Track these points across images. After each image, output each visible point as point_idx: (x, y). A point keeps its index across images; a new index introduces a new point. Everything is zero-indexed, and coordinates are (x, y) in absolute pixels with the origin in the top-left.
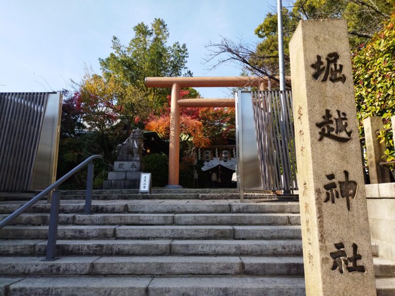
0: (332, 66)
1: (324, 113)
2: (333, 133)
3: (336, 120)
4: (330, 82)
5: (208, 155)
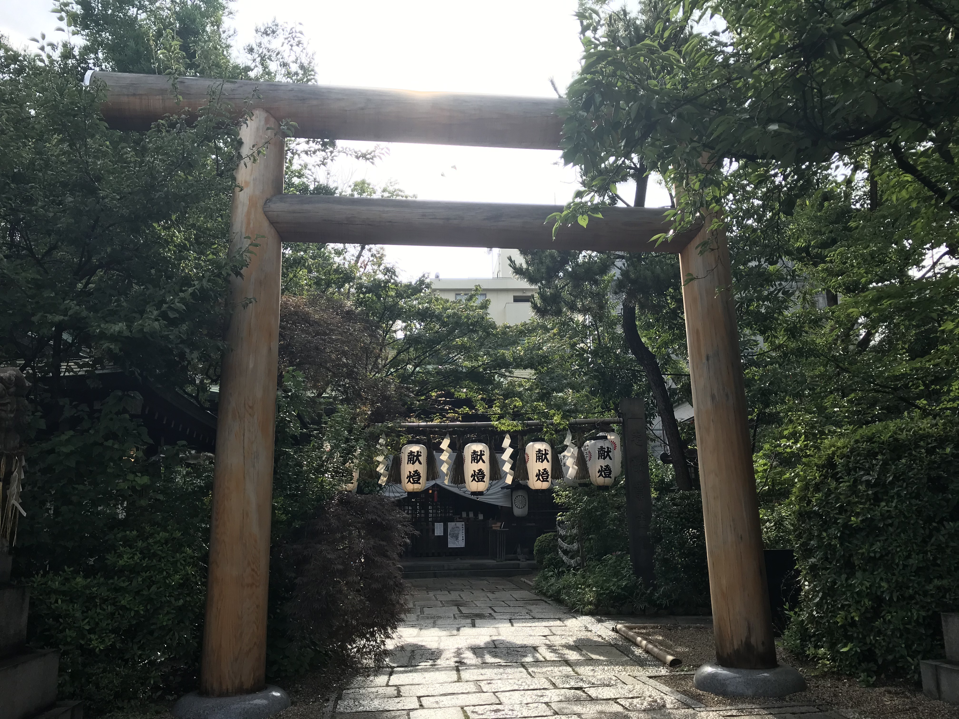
5: (417, 466)
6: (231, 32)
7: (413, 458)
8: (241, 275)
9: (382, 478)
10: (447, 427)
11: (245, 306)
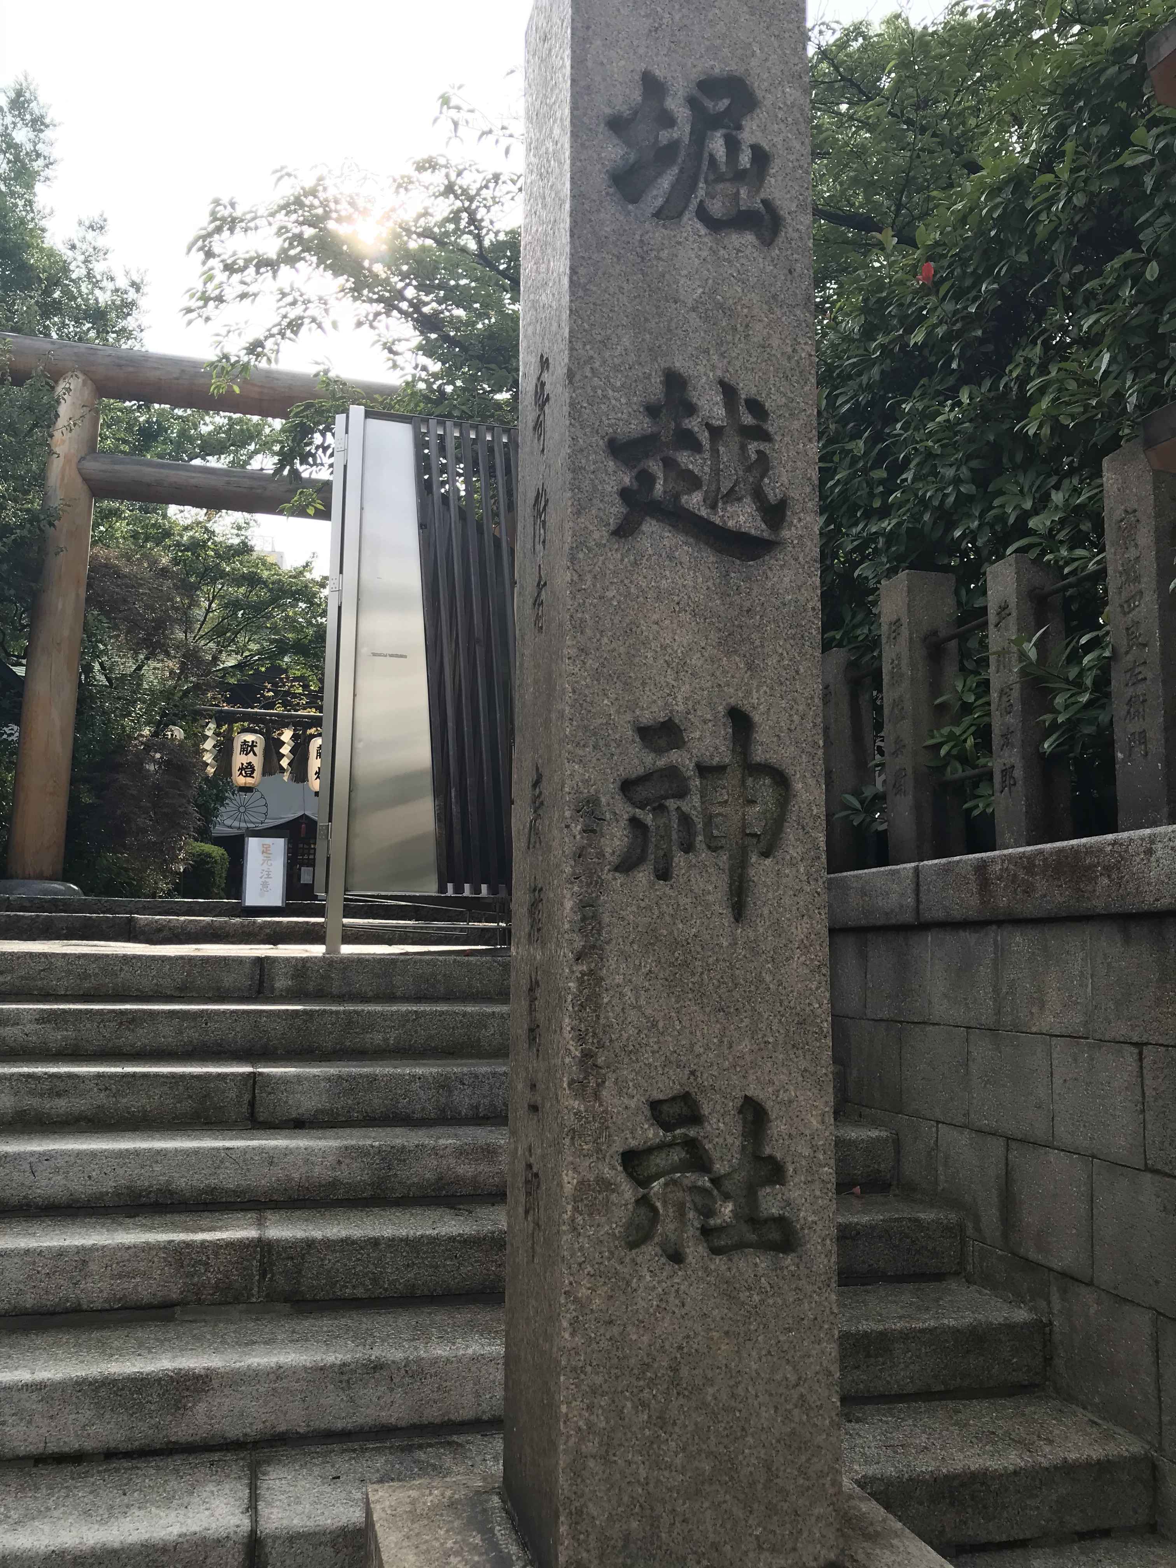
0: (717, 146)
1: (656, 389)
2: (694, 501)
3: (715, 432)
4: (699, 225)
5: (251, 758)
6: (47, 211)
7: (248, 748)
8: (54, 526)
9: (209, 768)
10: (291, 716)
11: (57, 554)
